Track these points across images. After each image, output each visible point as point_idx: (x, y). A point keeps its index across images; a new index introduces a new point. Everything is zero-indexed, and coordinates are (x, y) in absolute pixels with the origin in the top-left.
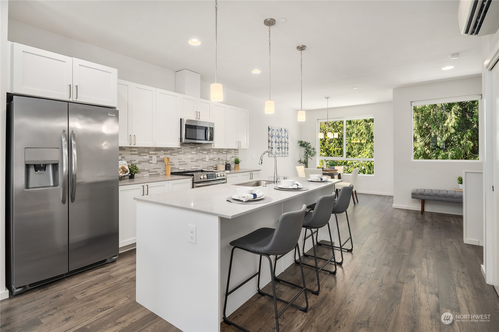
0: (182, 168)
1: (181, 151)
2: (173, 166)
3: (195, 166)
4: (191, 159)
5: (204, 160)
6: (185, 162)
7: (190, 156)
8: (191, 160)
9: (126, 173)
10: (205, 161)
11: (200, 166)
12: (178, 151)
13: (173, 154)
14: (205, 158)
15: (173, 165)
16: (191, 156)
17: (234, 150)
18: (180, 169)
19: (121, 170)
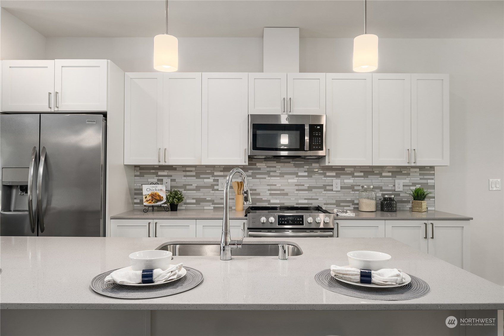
0: (278, 201)
1: (275, 171)
2: (258, 197)
3: (305, 199)
4: (296, 185)
5: (328, 188)
6: (283, 190)
7: (294, 180)
8: (297, 188)
9: (157, 202)
10: (332, 190)
11: (318, 199)
12: (268, 171)
13: (258, 176)
14: (331, 184)
15: (259, 194)
16: (296, 181)
17: (418, 170)
18: (272, 201)
19: (149, 198)
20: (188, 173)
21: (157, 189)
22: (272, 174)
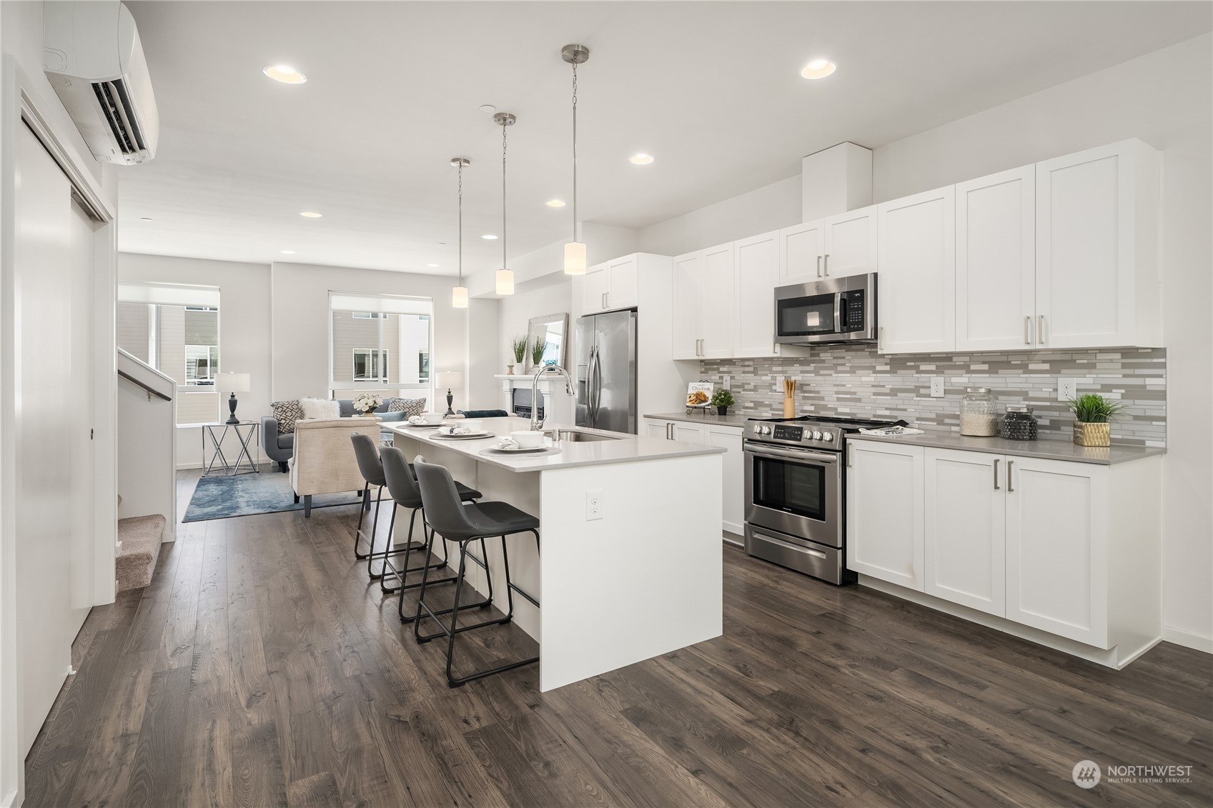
0: (847, 410)
1: (844, 365)
2: (822, 403)
3: (887, 409)
4: (873, 386)
5: (922, 391)
6: (855, 393)
7: (869, 378)
8: (874, 390)
9: (700, 403)
10: (929, 396)
11: (906, 410)
12: (834, 364)
13: (822, 372)
14: (927, 384)
15: (822, 399)
16: (872, 379)
18: (840, 410)
19: (693, 398)
20: (747, 369)
21: (704, 387)
22: (839, 368)
